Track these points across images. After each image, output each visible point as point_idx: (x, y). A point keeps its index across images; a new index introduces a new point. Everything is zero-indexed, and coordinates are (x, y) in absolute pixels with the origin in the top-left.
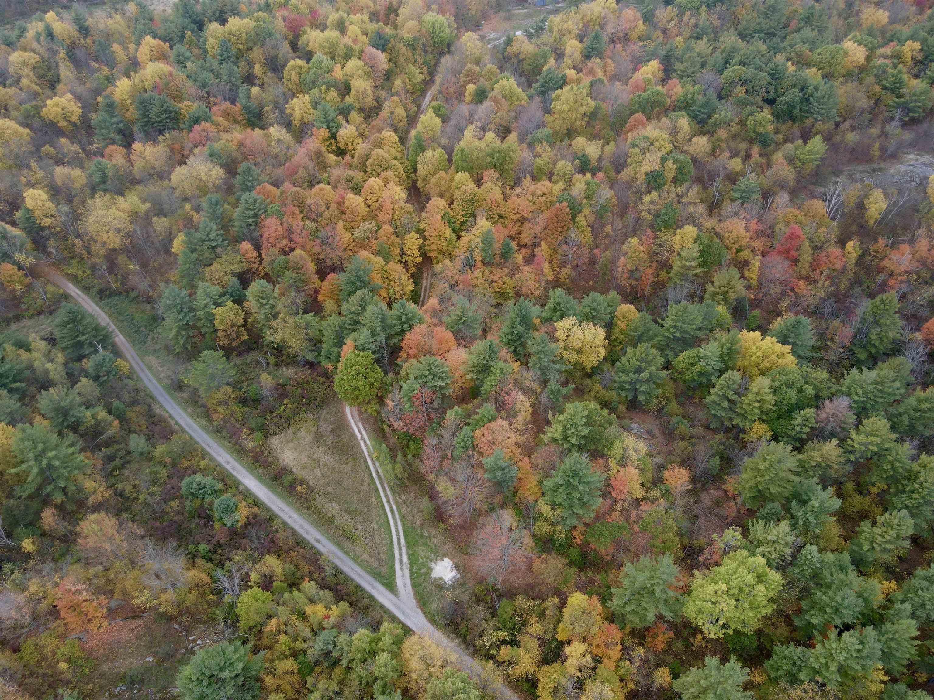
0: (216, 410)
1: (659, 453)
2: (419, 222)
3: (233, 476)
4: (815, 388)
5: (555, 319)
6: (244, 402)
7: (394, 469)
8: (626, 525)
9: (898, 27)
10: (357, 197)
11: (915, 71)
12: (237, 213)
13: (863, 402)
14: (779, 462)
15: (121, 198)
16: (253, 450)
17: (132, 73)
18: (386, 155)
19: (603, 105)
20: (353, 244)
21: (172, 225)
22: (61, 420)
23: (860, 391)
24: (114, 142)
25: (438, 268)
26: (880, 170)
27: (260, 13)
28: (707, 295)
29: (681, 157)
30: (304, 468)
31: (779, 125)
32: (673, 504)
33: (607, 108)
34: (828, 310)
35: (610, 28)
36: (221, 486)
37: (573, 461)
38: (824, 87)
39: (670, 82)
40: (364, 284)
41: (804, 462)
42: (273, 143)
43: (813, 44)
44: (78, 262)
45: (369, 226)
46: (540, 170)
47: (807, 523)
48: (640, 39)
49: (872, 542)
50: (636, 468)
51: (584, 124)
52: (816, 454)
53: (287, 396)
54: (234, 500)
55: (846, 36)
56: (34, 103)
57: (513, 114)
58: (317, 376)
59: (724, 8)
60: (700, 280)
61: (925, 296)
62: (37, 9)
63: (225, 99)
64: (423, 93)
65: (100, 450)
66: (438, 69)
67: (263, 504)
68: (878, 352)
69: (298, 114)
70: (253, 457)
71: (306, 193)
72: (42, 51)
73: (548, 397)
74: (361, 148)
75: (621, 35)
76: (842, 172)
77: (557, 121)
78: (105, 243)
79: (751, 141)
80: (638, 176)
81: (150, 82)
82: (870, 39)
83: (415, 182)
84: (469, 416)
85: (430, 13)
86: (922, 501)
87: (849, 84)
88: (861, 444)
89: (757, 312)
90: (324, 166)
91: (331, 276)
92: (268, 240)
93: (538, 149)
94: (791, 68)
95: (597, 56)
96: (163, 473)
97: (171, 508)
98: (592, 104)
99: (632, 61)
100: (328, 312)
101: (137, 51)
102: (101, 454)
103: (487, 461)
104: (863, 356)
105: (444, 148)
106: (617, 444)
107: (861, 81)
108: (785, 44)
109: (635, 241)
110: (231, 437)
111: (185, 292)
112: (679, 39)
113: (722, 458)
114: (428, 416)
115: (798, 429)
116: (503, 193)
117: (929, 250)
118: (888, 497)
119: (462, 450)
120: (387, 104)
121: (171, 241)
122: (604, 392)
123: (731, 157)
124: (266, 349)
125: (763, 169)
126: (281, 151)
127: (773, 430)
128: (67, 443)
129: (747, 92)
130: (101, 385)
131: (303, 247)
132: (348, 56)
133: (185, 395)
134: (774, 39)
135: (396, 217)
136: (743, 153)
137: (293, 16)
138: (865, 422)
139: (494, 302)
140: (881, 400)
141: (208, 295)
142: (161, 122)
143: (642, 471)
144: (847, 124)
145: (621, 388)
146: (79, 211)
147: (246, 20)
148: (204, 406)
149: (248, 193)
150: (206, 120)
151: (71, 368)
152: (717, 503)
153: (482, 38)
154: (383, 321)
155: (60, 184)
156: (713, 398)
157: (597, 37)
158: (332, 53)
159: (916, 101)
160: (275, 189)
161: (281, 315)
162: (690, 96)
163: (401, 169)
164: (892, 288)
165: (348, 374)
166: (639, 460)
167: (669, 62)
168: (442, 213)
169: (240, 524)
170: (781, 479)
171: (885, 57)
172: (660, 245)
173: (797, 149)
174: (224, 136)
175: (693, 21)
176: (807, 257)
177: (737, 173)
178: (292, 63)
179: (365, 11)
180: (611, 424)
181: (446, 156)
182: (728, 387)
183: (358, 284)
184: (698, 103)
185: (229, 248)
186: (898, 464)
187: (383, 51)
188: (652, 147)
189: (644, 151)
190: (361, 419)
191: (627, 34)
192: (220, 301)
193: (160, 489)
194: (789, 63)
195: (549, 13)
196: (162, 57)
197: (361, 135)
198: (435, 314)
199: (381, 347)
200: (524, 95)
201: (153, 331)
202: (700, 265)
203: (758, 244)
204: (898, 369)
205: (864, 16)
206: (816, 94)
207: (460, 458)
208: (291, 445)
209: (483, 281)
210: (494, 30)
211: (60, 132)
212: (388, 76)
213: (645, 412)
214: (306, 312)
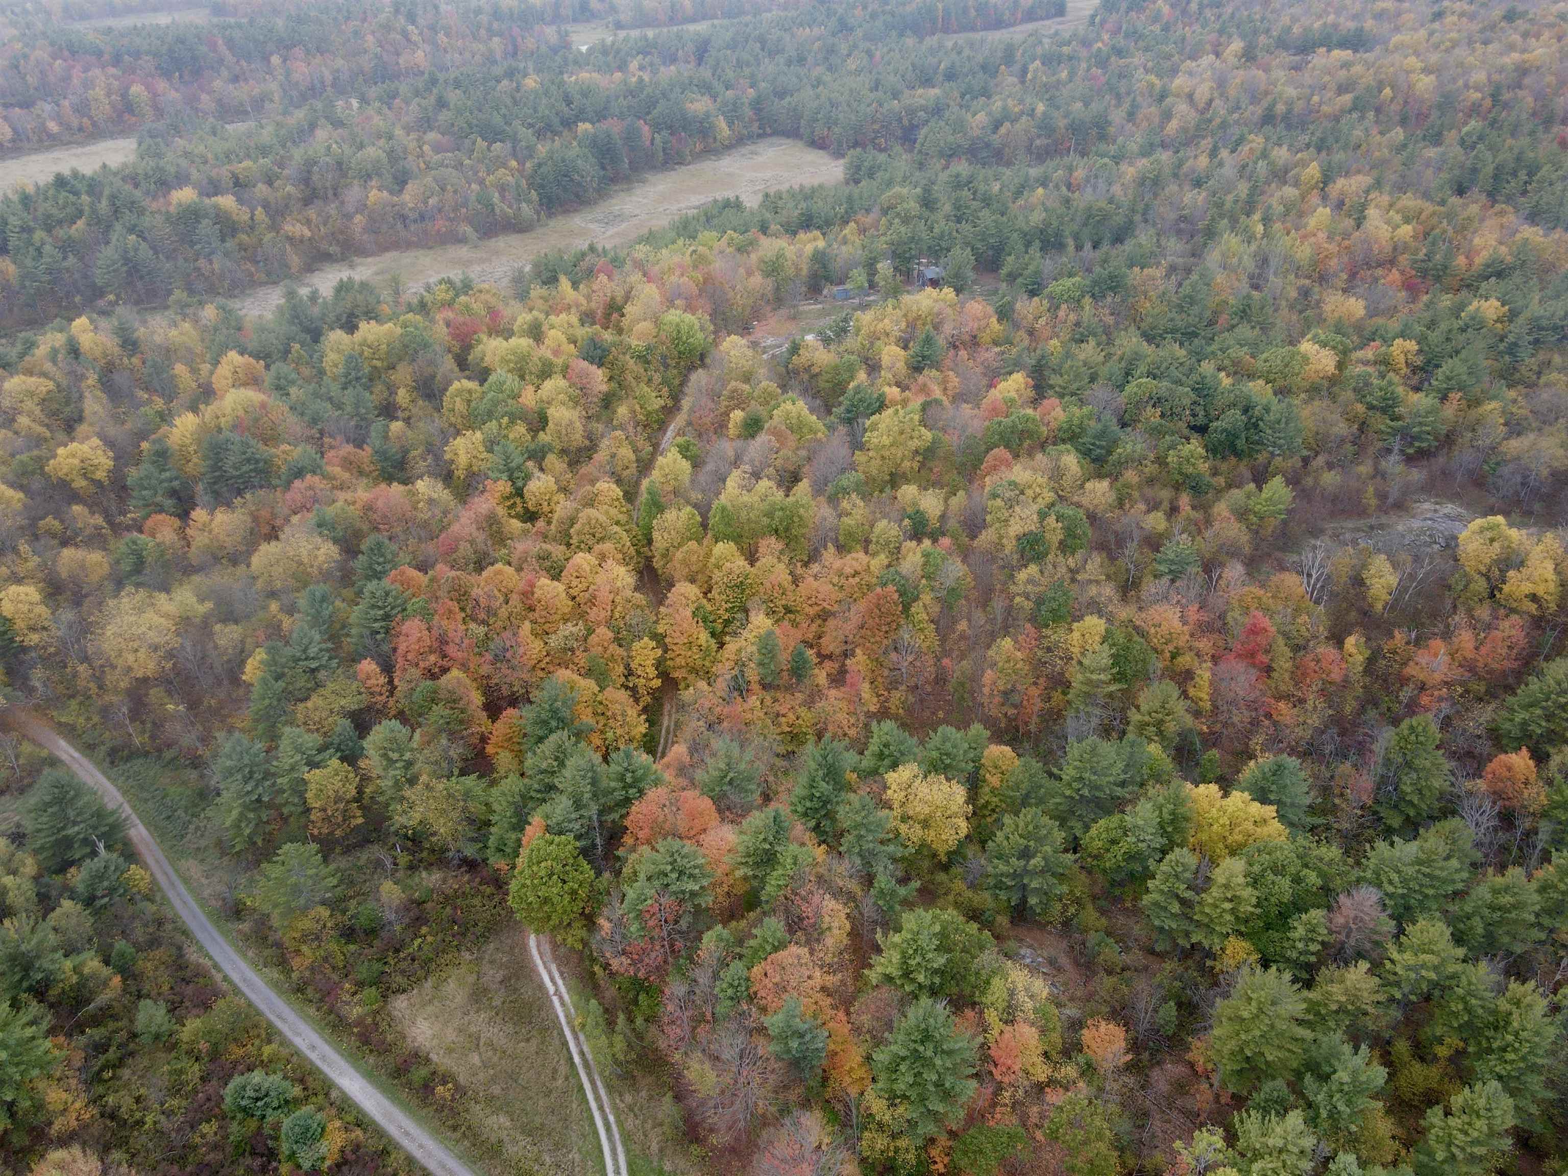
0: (298, 952)
1: (1072, 999)
2: (656, 622)
3: (321, 1072)
4: (1321, 874)
5: (881, 770)
6: (348, 934)
7: (611, 1045)
8: (1021, 1130)
9: (1380, 321)
10: (556, 583)
11: (1415, 380)
12: (356, 614)
13: (1403, 896)
14: (1273, 1003)
15: (163, 596)
16: (360, 1022)
17: (202, 407)
18: (603, 518)
19: (946, 438)
20: (548, 659)
21: (246, 636)
22: (17, 977)
23: (1395, 877)
24: (161, 510)
25: (687, 695)
26: (1381, 527)
27: (410, 316)
28: (1130, 728)
29: (1069, 511)
30: (450, 1051)
31: (1218, 463)
32: (1101, 1089)
33: (952, 440)
34: (1328, 749)
35: (948, 329)
36: (296, 1091)
37: (921, 1011)
38: (1277, 406)
39: (1045, 402)
40: (563, 723)
41: (1318, 1004)
42: (421, 505)
43: (1255, 349)
44: (81, 703)
45: (574, 630)
46: (850, 535)
47: (1334, 1114)
48: (996, 343)
49: (1449, 1145)
50: (1033, 1024)
51: (916, 465)
52: (1335, 988)
53: (426, 922)
54: (319, 1116)
55: (1303, 335)
56: (36, 452)
57: (803, 453)
58: (480, 884)
59: (1118, 299)
60: (1117, 704)
61: (1481, 720)
62: (56, 316)
63: (348, 442)
64: (662, 426)
65: (83, 1032)
66: (686, 390)
67: (373, 1122)
68: (1419, 814)
69: (463, 460)
70: (360, 1035)
71: (473, 578)
72: (58, 376)
73: (875, 904)
74: (563, 507)
75: (967, 338)
76: (1322, 531)
77: (873, 462)
78: (130, 669)
79: (1177, 487)
80: (1004, 541)
81: (229, 418)
82: (1339, 338)
83: (649, 559)
84: (740, 942)
85: (672, 311)
86: (1522, 1065)
87: (1316, 403)
88: (1409, 968)
89: (1214, 753)
90: (500, 538)
91: (510, 713)
92: (405, 656)
93: (845, 504)
94: (1226, 381)
95: (931, 367)
96: (194, 1071)
97: (203, 1136)
98: (928, 435)
99: (985, 375)
100: (502, 773)
101: (212, 373)
102: (83, 1040)
103: (774, 1021)
104: (1396, 821)
105: (695, 506)
106: (996, 982)
107: (1333, 398)
108: (1214, 347)
109: (1007, 643)
110: (321, 1000)
111: (259, 746)
112: (1055, 342)
113: (1180, 1005)
114: (672, 946)
115: (1300, 945)
116: (791, 573)
117: (1477, 648)
118: (1466, 1063)
119: (729, 1003)
120: (605, 443)
121: (243, 662)
122: (969, 894)
123: (1149, 511)
124: (393, 840)
125: (1197, 529)
126: (434, 516)
127: (1260, 951)
128: (24, 1020)
129: (1163, 415)
130: (96, 913)
131: (464, 667)
132: (546, 372)
133: (245, 926)
134: (1196, 341)
135: (617, 615)
136: (1166, 505)
137: (461, 319)
138: (1409, 929)
139: (781, 750)
140: (1431, 892)
141: (298, 749)
142: (241, 476)
143: (1043, 1031)
144: (1321, 460)
145: (999, 886)
146: (92, 619)
147: (390, 325)
148: (278, 945)
149: (375, 582)
150: (314, 472)
151: (48, 885)
152: (1181, 1087)
153: (754, 345)
154: (594, 782)
155: (64, 575)
156: (1155, 896)
157: (928, 341)
158: (520, 369)
159: (1420, 423)
160: (420, 574)
161: (424, 778)
162: (1076, 422)
163: (626, 539)
164: (1427, 710)
165: (533, 876)
166: (1036, 1010)
167: (1041, 374)
168: (692, 608)
169: (328, 1163)
170: (1280, 1035)
171: (1366, 363)
172: (1049, 650)
173: (1249, 497)
174: (342, 496)
175: (1072, 317)
176: (1284, 663)
177: (1161, 535)
178: (456, 385)
179: (573, 310)
180: (982, 948)
181: (699, 519)
182: (1176, 876)
183: (554, 723)
184: (1090, 432)
185: (340, 671)
186: (1474, 1001)
187: (600, 365)
188: (1022, 497)
189: (1010, 504)
190: (556, 958)
191: (975, 337)
192: (318, 758)
193: (184, 1103)
194: (1223, 374)
195: (855, 310)
196: (253, 381)
197: (564, 490)
198: (682, 770)
199: (591, 828)
200: (820, 425)
201: (198, 816)
202: (1115, 680)
203: (1204, 644)
204: (1452, 838)
205: (1327, 308)
206: (1266, 418)
207: (727, 1017)
208: (430, 1009)
209: (762, 715)
210: (773, 335)
211: (75, 497)
212: (608, 402)
213: (1042, 926)
214: (463, 773)
